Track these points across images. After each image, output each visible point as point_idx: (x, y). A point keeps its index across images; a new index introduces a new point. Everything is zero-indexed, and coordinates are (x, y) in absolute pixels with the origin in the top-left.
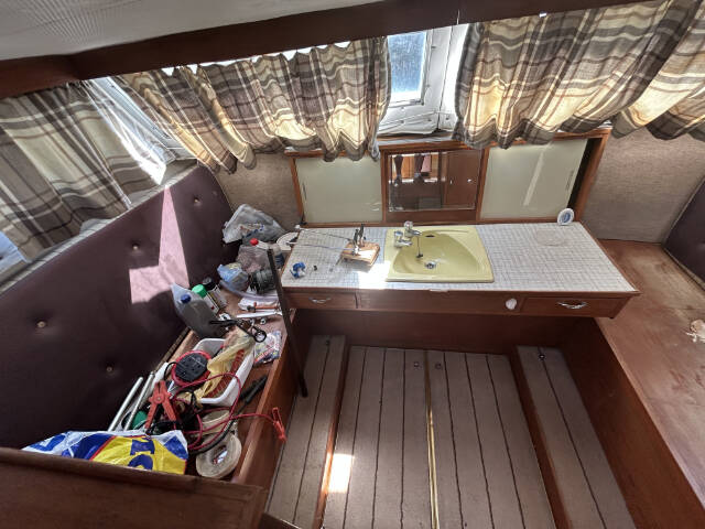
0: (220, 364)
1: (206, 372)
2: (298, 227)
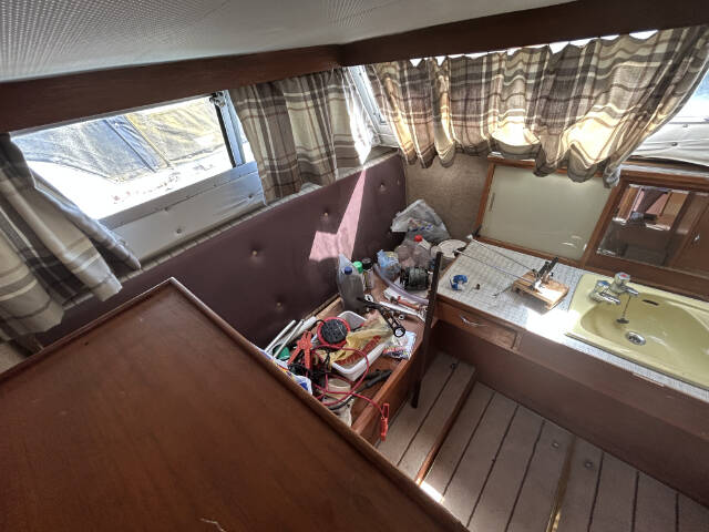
0: (357, 341)
1: (343, 341)
2: (470, 237)
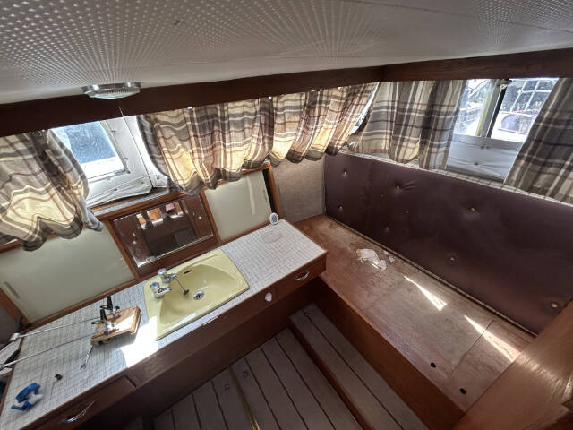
2: (16, 335)
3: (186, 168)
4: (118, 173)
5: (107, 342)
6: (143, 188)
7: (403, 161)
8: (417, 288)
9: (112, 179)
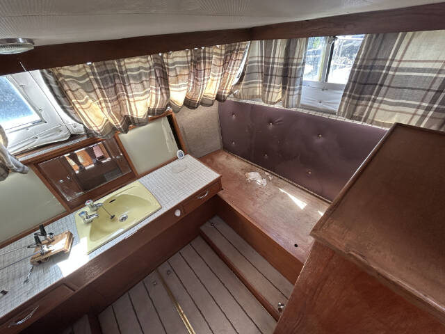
3: (98, 117)
4: (35, 123)
5: (45, 261)
6: (63, 135)
7: (271, 103)
8: (288, 196)
9: (30, 129)
